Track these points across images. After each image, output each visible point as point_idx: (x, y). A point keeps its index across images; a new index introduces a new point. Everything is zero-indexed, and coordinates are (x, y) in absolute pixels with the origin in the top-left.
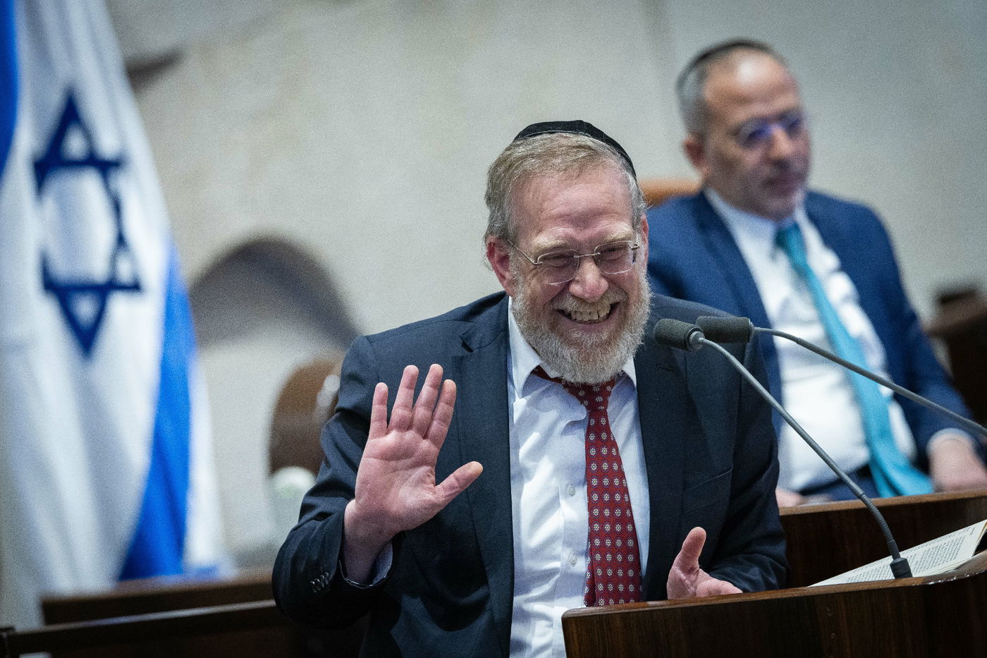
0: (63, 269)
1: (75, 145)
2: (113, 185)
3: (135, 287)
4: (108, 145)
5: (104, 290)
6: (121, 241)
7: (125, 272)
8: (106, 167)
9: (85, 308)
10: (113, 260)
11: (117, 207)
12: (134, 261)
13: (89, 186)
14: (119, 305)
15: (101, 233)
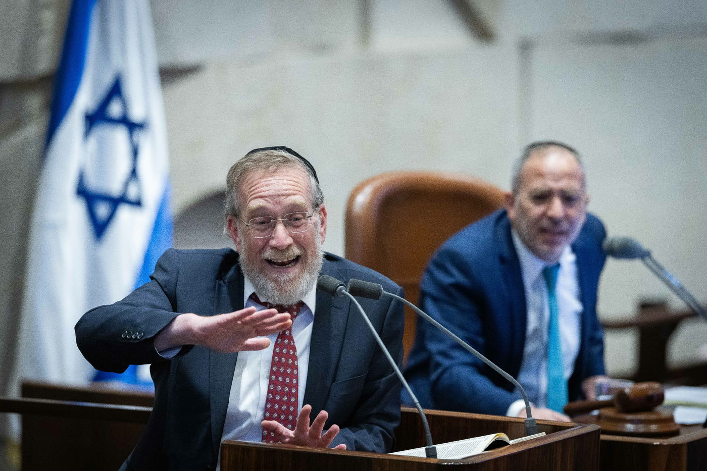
0: (93, 184)
1: (115, 109)
2: (135, 139)
3: (138, 203)
4: (137, 113)
5: (116, 202)
6: (134, 173)
7: (132, 193)
8: (133, 127)
9: (102, 210)
10: (126, 184)
11: (135, 153)
12: (140, 188)
13: (119, 137)
14: (124, 213)
15: (122, 167)
